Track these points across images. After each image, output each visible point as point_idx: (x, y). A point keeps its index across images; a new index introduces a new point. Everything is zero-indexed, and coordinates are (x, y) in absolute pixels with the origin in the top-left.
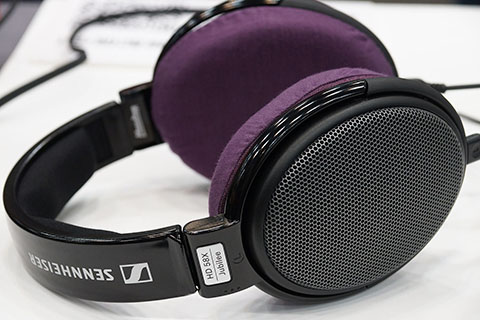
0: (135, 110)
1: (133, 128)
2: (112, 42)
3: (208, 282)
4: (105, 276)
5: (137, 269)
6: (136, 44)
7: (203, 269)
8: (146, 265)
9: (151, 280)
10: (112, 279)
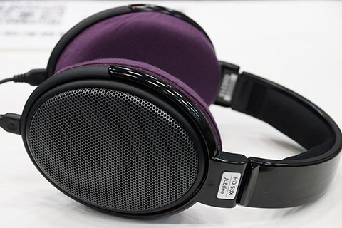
2: (15, 34)
6: (32, 34)
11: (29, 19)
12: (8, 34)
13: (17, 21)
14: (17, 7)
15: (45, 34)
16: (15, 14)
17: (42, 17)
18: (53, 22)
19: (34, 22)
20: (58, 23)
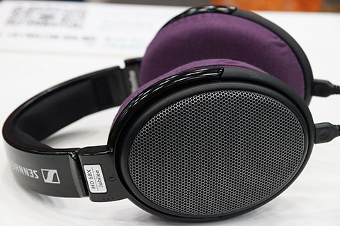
0: (132, 74)
1: (131, 87)
2: (37, 36)
3: (92, 190)
4: (35, 175)
5: (52, 173)
6: (55, 37)
8: (56, 171)
9: (59, 183)
10: (37, 177)
11: (50, 21)
12: (30, 36)
13: (38, 23)
14: (36, 9)
15: (67, 38)
16: (36, 16)
17: (64, 20)
18: (75, 25)
19: (55, 25)
20: (80, 26)
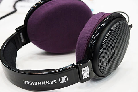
0: (21, 34)
1: (21, 40)
3: (84, 78)
7: (83, 74)
8: (66, 77)
10: (56, 82)
